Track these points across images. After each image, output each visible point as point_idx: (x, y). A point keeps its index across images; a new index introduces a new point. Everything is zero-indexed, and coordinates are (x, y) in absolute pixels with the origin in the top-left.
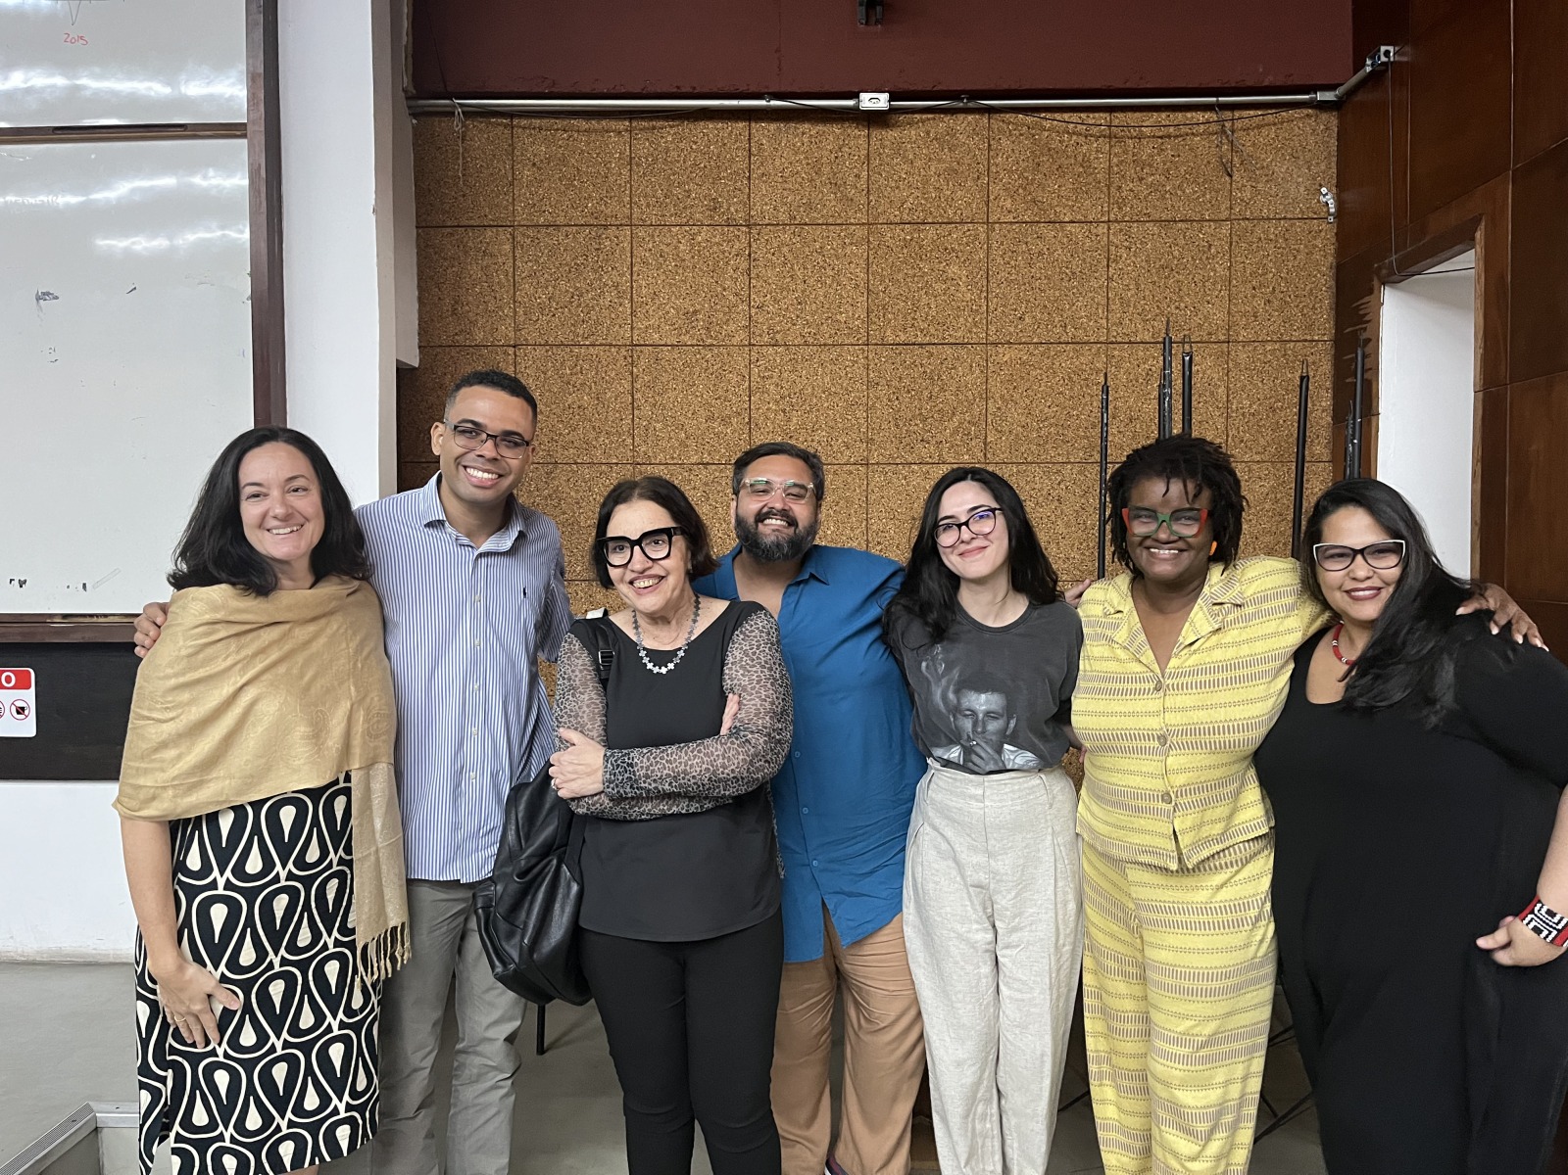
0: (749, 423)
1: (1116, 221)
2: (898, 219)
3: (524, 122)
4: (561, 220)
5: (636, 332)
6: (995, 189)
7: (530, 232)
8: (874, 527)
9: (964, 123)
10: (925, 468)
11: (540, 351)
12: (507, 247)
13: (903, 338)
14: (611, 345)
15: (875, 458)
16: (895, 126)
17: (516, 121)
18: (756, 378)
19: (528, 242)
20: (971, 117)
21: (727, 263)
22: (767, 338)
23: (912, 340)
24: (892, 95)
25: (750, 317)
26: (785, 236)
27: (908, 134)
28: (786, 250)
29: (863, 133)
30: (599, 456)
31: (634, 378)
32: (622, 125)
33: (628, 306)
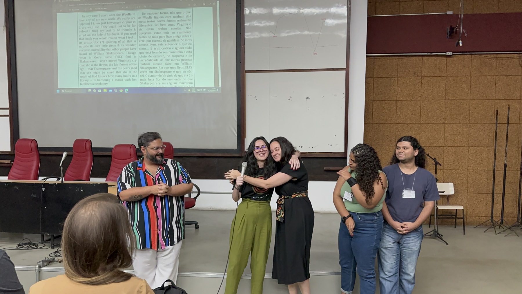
0: (420, 115)
1: (497, 76)
2: (452, 75)
3: (376, 58)
4: (383, 76)
5: (398, 98)
6: (472, 69)
7: (377, 79)
8: (446, 136)
9: (466, 57)
10: (457, 124)
11: (378, 102)
12: (372, 82)
13: (453, 99)
14: (392, 100)
15: (446, 122)
16: (452, 57)
17: (375, 58)
18: (422, 106)
19: (376, 81)
20: (468, 56)
21: (417, 84)
22: (424, 99)
23: (455, 99)
24: (453, 52)
25: (421, 95)
26: (429, 79)
27: (455, 59)
28: (429, 82)
29: (445, 58)
30: (389, 122)
31: (397, 107)
32: (396, 58)
33: (396, 93)
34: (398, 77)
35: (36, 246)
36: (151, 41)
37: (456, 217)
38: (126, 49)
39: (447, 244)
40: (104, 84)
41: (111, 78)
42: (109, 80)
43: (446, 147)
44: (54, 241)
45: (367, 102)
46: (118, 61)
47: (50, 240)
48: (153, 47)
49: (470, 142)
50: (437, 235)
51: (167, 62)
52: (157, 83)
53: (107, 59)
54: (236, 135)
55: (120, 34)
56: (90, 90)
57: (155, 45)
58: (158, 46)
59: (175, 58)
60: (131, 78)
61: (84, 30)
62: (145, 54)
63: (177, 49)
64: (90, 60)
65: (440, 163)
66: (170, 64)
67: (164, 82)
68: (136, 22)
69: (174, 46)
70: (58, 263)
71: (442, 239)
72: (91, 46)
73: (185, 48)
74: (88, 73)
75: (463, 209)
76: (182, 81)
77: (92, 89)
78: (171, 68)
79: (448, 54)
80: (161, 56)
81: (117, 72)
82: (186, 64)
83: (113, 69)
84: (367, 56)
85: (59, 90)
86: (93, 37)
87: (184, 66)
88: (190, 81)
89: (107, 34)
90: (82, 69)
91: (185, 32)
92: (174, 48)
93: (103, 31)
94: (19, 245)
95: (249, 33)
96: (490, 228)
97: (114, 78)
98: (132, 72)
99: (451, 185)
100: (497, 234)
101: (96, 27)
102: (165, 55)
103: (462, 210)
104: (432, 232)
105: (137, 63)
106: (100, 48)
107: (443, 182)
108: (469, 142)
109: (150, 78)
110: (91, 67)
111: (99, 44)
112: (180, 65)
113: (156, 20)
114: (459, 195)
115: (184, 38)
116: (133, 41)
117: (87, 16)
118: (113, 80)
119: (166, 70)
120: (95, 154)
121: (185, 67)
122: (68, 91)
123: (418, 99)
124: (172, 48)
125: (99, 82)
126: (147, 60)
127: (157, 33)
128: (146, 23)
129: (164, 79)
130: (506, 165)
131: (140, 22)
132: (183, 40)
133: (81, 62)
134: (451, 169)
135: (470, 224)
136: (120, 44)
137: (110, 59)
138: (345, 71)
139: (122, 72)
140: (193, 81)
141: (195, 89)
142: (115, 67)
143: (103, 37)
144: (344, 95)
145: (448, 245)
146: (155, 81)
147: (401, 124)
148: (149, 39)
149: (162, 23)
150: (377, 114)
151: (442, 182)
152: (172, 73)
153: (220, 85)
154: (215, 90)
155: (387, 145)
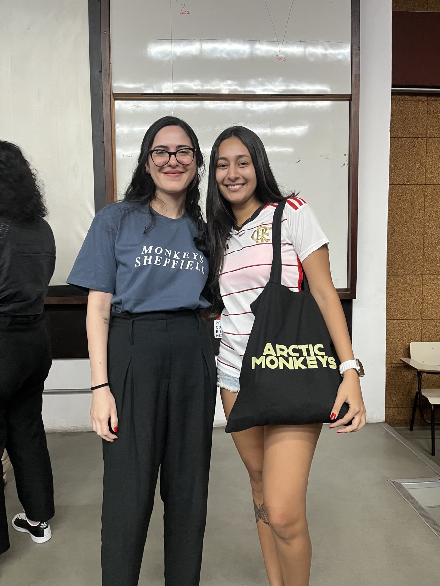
30: (410, 227)
31: (426, 197)
32: (424, 98)
33: (425, 169)
34: (428, 136)
138: (348, 102)
144: (347, 158)
147: (432, 232)
155: (407, 273)
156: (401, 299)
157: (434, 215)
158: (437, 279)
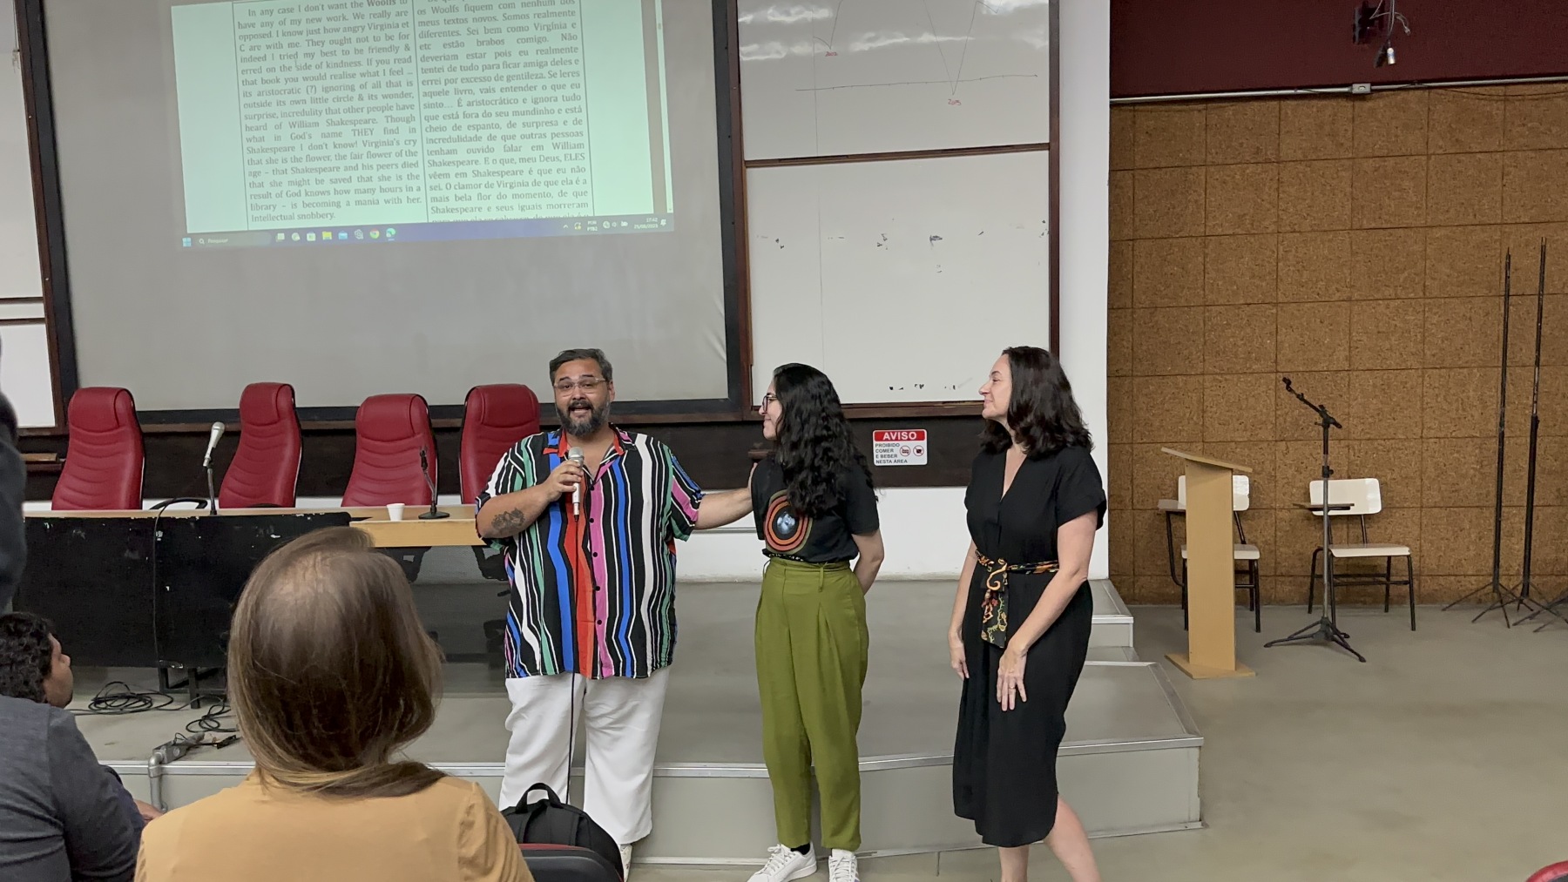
0: (1277, 278)
1: (1508, 151)
2: (1371, 155)
3: (1142, 108)
4: (1163, 164)
5: (1208, 229)
6: (1432, 134)
7: (1145, 172)
8: (1355, 339)
9: (1413, 96)
10: (1386, 302)
11: (1149, 243)
12: (1130, 182)
13: (1373, 225)
14: (1192, 236)
15: (1356, 296)
16: (1370, 99)
17: (1137, 108)
18: (1281, 252)
19: (1143, 178)
20: (1418, 93)
21: (1264, 185)
22: (1288, 228)
23: (1380, 226)
24: (1373, 84)
25: (1278, 215)
26: (1301, 167)
27: (1378, 104)
28: (1301, 175)
29: (1349, 104)
30: (1183, 302)
31: (1205, 256)
32: (1201, 107)
33: (1203, 213)
34: (1207, 163)
35: (146, 704)
36: (459, 81)
37: (1388, 579)
38: (383, 109)
39: (1362, 660)
40: (322, 216)
41: (342, 198)
42: (338, 205)
43: (1355, 373)
44: (198, 688)
45: (1113, 244)
46: (360, 144)
47: (185, 683)
48: (466, 98)
49: (1428, 353)
50: (1332, 636)
51: (509, 143)
52: (480, 209)
53: (330, 141)
54: (724, 356)
55: (364, 63)
56: (281, 237)
57: (470, 92)
58: (479, 96)
59: (533, 130)
60: (403, 195)
61: (256, 53)
62: (441, 122)
63: (535, 101)
64: (278, 144)
65: (1338, 420)
66: (518, 149)
67: (502, 203)
68: (411, 25)
69: (528, 95)
70: (215, 750)
71: (1347, 647)
72: (279, 103)
73: (560, 99)
74: (274, 184)
75: (1408, 556)
76: (556, 200)
77: (288, 232)
78: (522, 160)
79: (1358, 88)
80: (491, 126)
81: (361, 179)
82: (566, 146)
83: (346, 169)
84: (1112, 105)
85: (189, 239)
86: (282, 75)
87: (560, 153)
88: (581, 200)
89: (324, 65)
90: (255, 174)
91: (561, 51)
92: (529, 100)
93: (312, 55)
94: (97, 701)
95: (754, 47)
96: (1490, 609)
97: (353, 197)
98: (405, 177)
99: (1373, 483)
100: (1511, 625)
101: (290, 45)
102: (503, 121)
103: (1406, 558)
104: (1318, 628)
105: (418, 148)
106: (307, 107)
107: (1349, 478)
108: (1424, 354)
109: (461, 193)
110: (281, 166)
111: (303, 96)
112: (549, 151)
113: (470, 15)
114: (1397, 515)
115: (556, 69)
116: (404, 84)
117: (263, 13)
118: (348, 204)
119: (508, 167)
120: (306, 426)
121: (562, 158)
122: (217, 241)
123: (1269, 230)
124: (521, 101)
125: (307, 211)
126: (450, 140)
127: (475, 56)
128: (442, 27)
129: (501, 197)
130: (1535, 422)
131: (422, 23)
132: (554, 75)
133: (252, 151)
134: (1372, 437)
135: (1431, 599)
136: (365, 93)
137: (338, 140)
138: (1047, 152)
139: (375, 179)
140: (587, 199)
141: (595, 223)
142: (353, 163)
143: (314, 72)
144: (1047, 225)
145: (1364, 663)
146: (475, 203)
147: (1218, 308)
148: (452, 75)
149: (489, 25)
150: (1148, 278)
151: (1345, 478)
152: (526, 177)
153: (670, 208)
154: (655, 223)
155: (1177, 372)
156: (1168, 411)
157: (1220, 283)
158: (1226, 380)
